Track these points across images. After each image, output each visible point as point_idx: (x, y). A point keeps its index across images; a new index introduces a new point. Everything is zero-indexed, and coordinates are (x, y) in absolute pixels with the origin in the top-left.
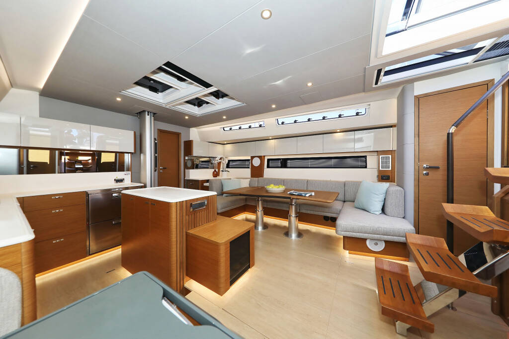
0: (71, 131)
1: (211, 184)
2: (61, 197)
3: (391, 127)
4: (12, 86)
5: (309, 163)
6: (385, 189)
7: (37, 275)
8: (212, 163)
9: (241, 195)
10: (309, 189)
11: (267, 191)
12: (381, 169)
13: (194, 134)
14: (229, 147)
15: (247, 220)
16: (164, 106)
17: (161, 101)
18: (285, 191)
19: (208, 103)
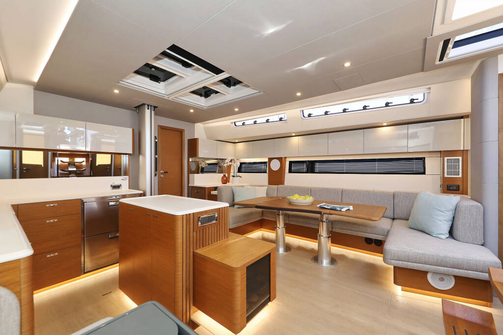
0: (64, 129)
1: (220, 192)
2: (56, 205)
3: (462, 117)
4: (7, 81)
5: (345, 166)
6: (454, 204)
7: (34, 292)
8: (220, 167)
9: (257, 207)
10: (345, 201)
11: (290, 203)
12: (446, 176)
13: (199, 130)
14: (241, 146)
15: (264, 239)
16: (166, 97)
17: (163, 92)
18: (312, 204)
19: (217, 92)
